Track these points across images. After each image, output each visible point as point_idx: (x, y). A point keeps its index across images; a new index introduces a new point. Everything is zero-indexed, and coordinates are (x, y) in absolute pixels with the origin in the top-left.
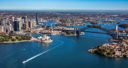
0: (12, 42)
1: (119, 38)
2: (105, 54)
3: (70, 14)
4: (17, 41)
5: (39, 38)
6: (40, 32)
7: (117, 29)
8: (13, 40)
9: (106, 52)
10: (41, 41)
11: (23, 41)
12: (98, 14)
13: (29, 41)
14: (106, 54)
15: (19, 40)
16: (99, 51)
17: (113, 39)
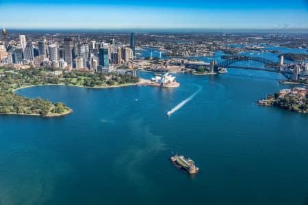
0: (108, 86)
1: (298, 78)
2: (296, 107)
3: (175, 35)
4: (116, 85)
5: (153, 79)
6: (145, 69)
7: (282, 63)
8: (108, 83)
9: (297, 104)
10: (159, 85)
11: (126, 85)
12: (224, 35)
13: (138, 83)
14: (298, 109)
15: (120, 83)
16: (282, 103)
17: (288, 81)
